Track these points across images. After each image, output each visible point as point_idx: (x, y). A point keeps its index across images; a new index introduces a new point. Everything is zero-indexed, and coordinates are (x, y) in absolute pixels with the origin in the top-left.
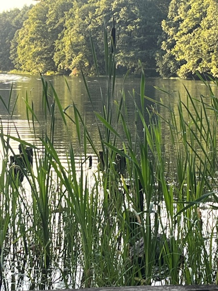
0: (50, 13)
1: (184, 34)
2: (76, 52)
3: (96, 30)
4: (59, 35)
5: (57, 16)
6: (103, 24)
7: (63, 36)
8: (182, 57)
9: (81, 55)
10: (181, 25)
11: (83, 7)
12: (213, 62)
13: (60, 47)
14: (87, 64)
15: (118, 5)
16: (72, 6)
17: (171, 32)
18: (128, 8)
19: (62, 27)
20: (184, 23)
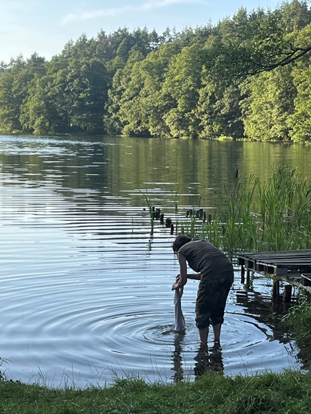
0: (15, 82)
1: (126, 100)
2: (39, 114)
4: (24, 101)
8: (125, 119)
9: (42, 117)
10: (124, 94)
11: (43, 78)
12: (150, 123)
13: (24, 110)
16: (33, 77)
17: (115, 99)
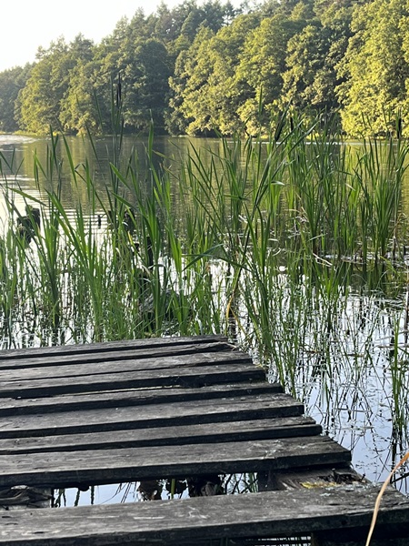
0: (53, 71)
1: (191, 91)
2: (83, 111)
3: (101, 88)
4: (65, 94)
5: (61, 74)
6: (109, 81)
7: (68, 94)
8: (190, 115)
9: (87, 114)
10: (188, 82)
13: (65, 106)
14: (94, 123)
15: (123, 61)
16: (76, 63)
17: (178, 89)
18: (134, 65)
19: (67, 86)
20: (191, 79)
